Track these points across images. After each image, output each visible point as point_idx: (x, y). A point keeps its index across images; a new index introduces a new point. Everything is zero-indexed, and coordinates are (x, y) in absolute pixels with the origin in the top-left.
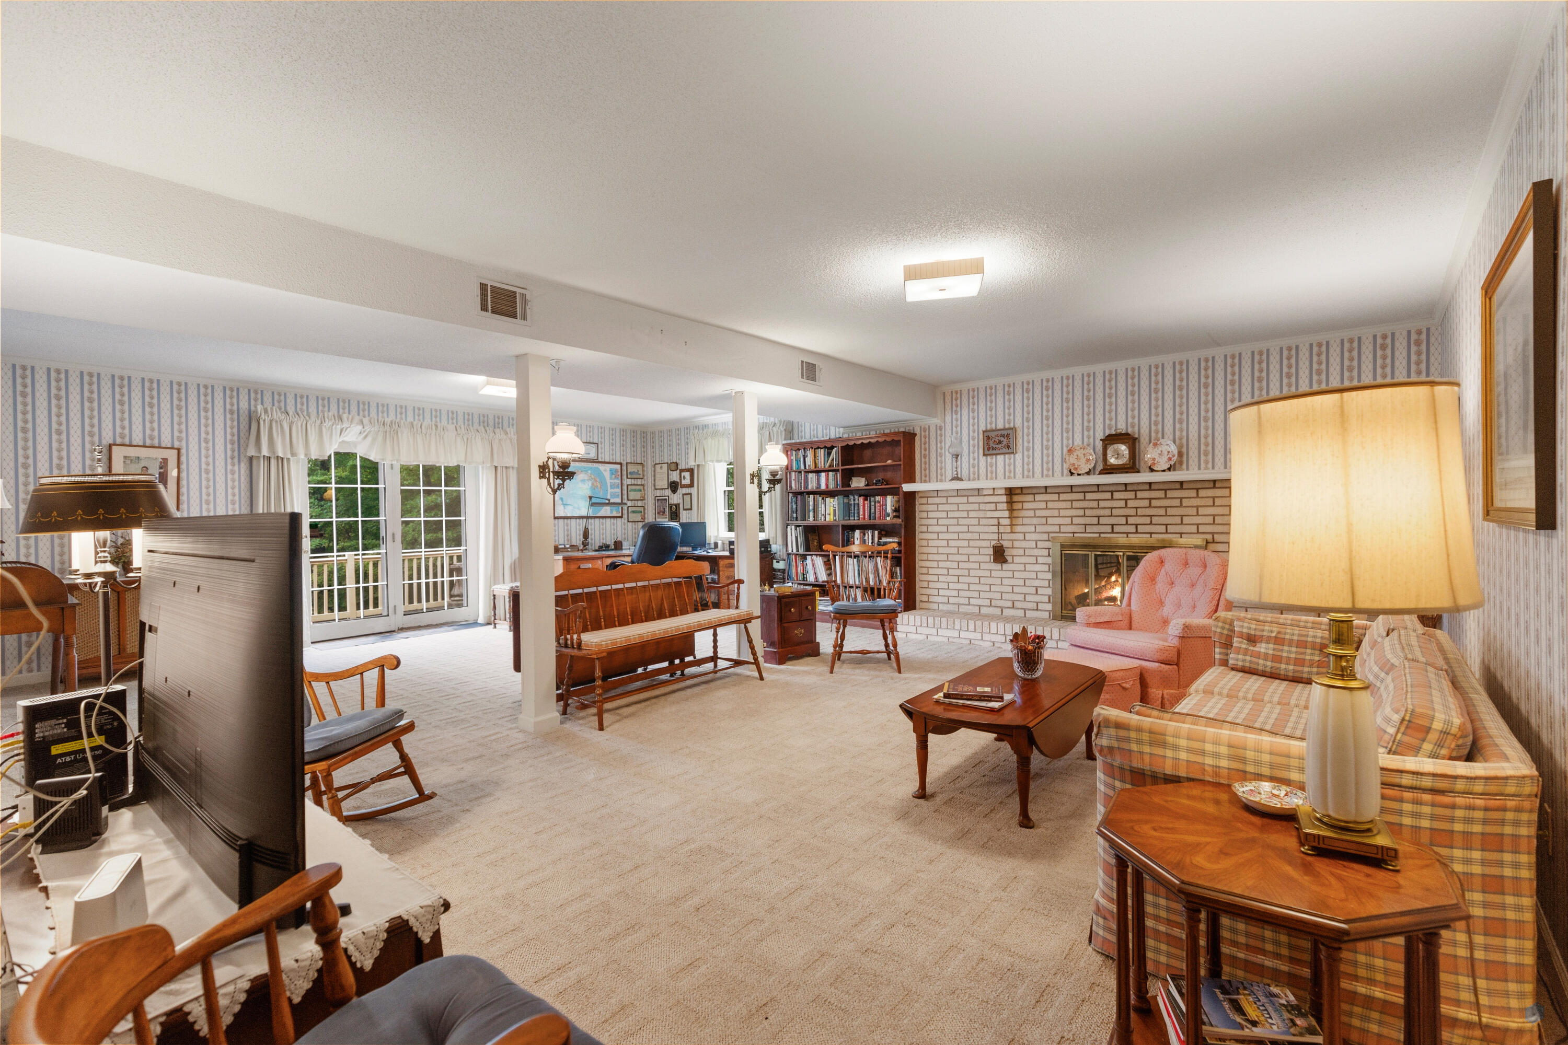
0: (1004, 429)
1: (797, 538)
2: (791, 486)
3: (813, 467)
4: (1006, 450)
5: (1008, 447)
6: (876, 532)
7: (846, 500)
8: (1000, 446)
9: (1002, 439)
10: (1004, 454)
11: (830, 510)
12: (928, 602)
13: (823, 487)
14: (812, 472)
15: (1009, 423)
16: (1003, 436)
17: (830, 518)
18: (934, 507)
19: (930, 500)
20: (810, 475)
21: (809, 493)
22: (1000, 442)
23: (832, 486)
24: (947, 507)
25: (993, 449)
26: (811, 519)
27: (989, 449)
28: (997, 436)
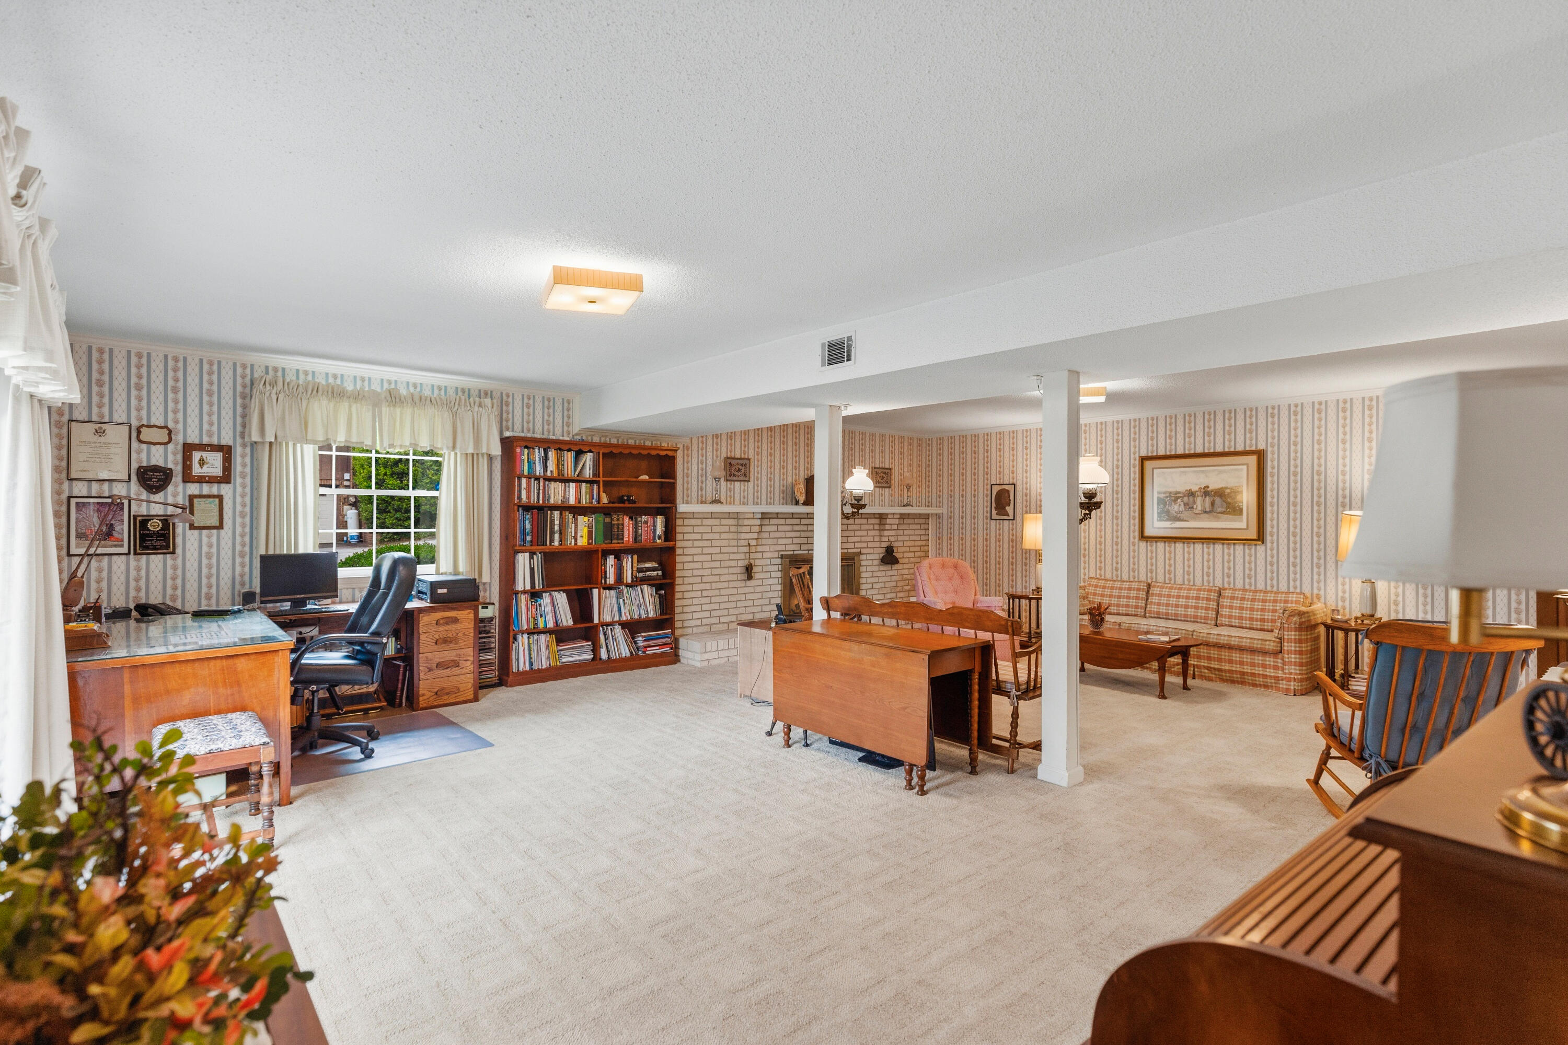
0: (741, 459)
1: (532, 570)
2: (519, 497)
3: (555, 474)
4: (743, 478)
5: (745, 475)
6: (635, 557)
7: (608, 520)
8: (739, 473)
9: (741, 467)
10: (741, 481)
11: (583, 531)
12: (683, 627)
13: (572, 501)
14: (555, 480)
15: (745, 454)
16: (742, 465)
17: (583, 542)
18: (690, 529)
19: (687, 522)
20: (553, 485)
21: (554, 508)
22: (739, 470)
23: (584, 501)
24: (701, 529)
25: (734, 475)
26: (556, 543)
27: (730, 475)
28: (738, 464)
